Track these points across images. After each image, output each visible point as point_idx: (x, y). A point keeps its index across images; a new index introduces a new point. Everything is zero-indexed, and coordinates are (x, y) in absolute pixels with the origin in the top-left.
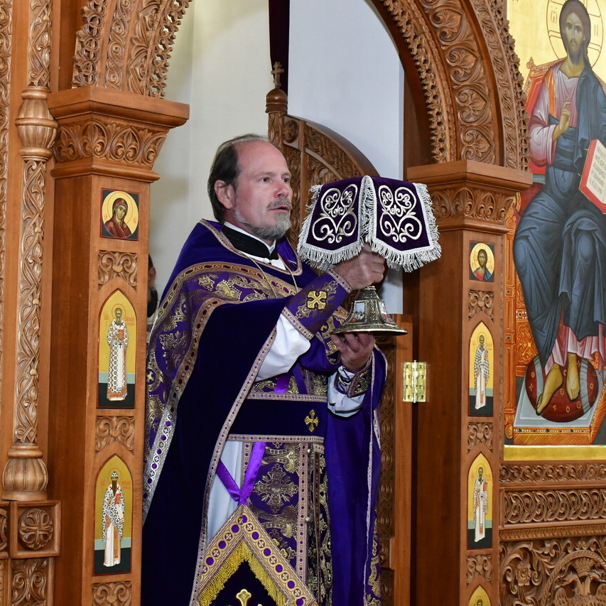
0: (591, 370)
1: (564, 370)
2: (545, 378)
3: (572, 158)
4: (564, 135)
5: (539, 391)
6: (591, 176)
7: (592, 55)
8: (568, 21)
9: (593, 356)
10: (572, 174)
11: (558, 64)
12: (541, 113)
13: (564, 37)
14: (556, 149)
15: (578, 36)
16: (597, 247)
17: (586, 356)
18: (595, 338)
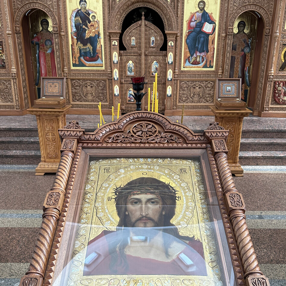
0: (202, 57)
1: (196, 58)
2: (192, 59)
3: (200, 26)
4: (198, 23)
5: (191, 61)
6: (204, 28)
7: (205, 9)
8: (200, 4)
9: (203, 55)
10: (200, 28)
11: (198, 12)
12: (193, 20)
13: (199, 7)
14: (196, 25)
15: (202, 6)
16: (205, 39)
17: (202, 55)
18: (204, 53)
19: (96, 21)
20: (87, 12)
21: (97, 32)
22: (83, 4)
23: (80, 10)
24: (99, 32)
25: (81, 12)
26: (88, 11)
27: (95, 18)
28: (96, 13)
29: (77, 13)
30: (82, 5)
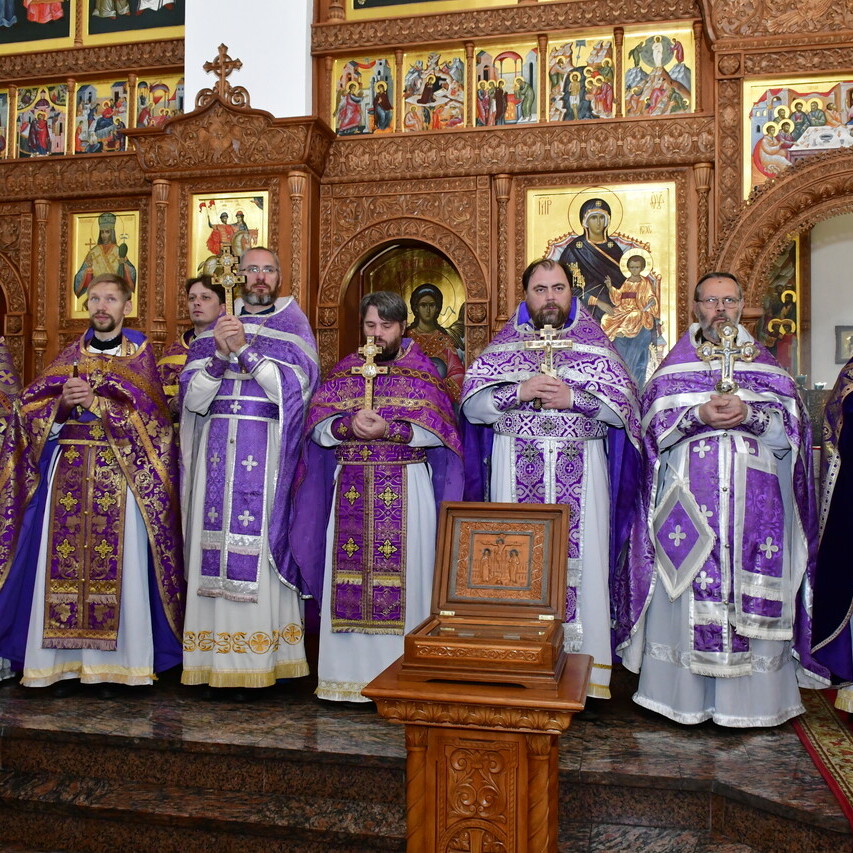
19: (647, 278)
20: (610, 245)
21: (650, 320)
22: (594, 217)
23: (581, 238)
24: (656, 320)
25: (587, 245)
26: (611, 240)
27: (643, 265)
28: (646, 247)
29: (569, 250)
30: (591, 220)
